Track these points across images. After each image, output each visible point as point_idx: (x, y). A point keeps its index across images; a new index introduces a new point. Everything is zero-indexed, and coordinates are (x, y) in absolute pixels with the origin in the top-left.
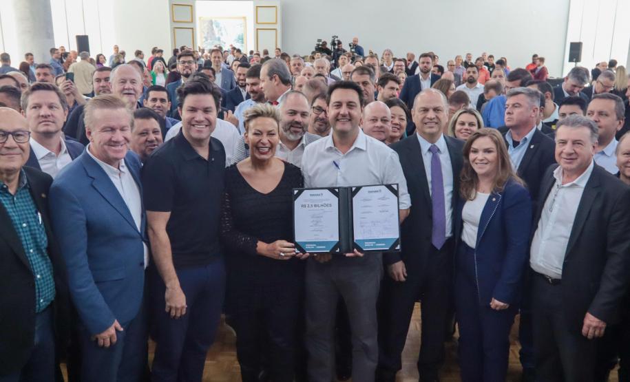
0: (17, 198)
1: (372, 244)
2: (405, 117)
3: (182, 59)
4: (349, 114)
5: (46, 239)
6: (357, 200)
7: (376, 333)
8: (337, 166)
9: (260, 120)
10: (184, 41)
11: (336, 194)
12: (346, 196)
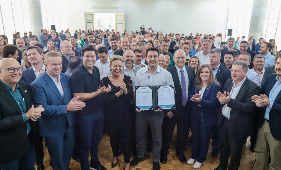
0: (16, 93)
1: (165, 107)
2: (170, 59)
3: (89, 36)
4: (155, 60)
5: (26, 108)
6: (159, 91)
7: (161, 138)
8: (149, 78)
9: (116, 61)
10: (90, 28)
11: (151, 88)
12: (155, 89)
